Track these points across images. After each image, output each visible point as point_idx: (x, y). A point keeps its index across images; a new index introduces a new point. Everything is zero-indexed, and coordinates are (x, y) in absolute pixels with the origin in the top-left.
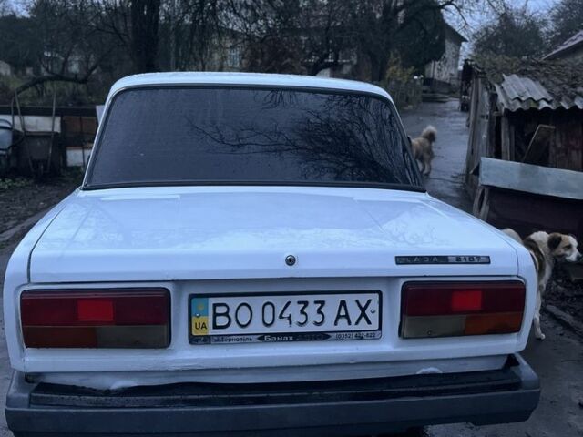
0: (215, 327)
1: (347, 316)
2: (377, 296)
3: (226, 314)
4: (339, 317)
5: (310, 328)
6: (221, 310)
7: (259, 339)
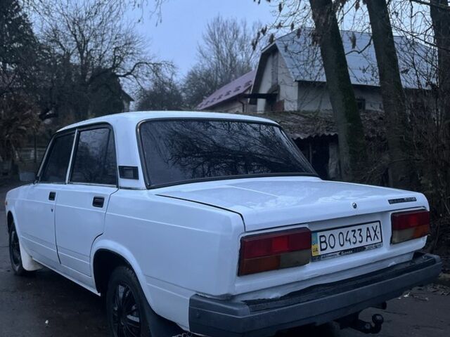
0: (322, 250)
1: (370, 236)
2: (378, 223)
3: (325, 242)
4: (367, 237)
5: (358, 245)
6: (323, 239)
7: (340, 254)
